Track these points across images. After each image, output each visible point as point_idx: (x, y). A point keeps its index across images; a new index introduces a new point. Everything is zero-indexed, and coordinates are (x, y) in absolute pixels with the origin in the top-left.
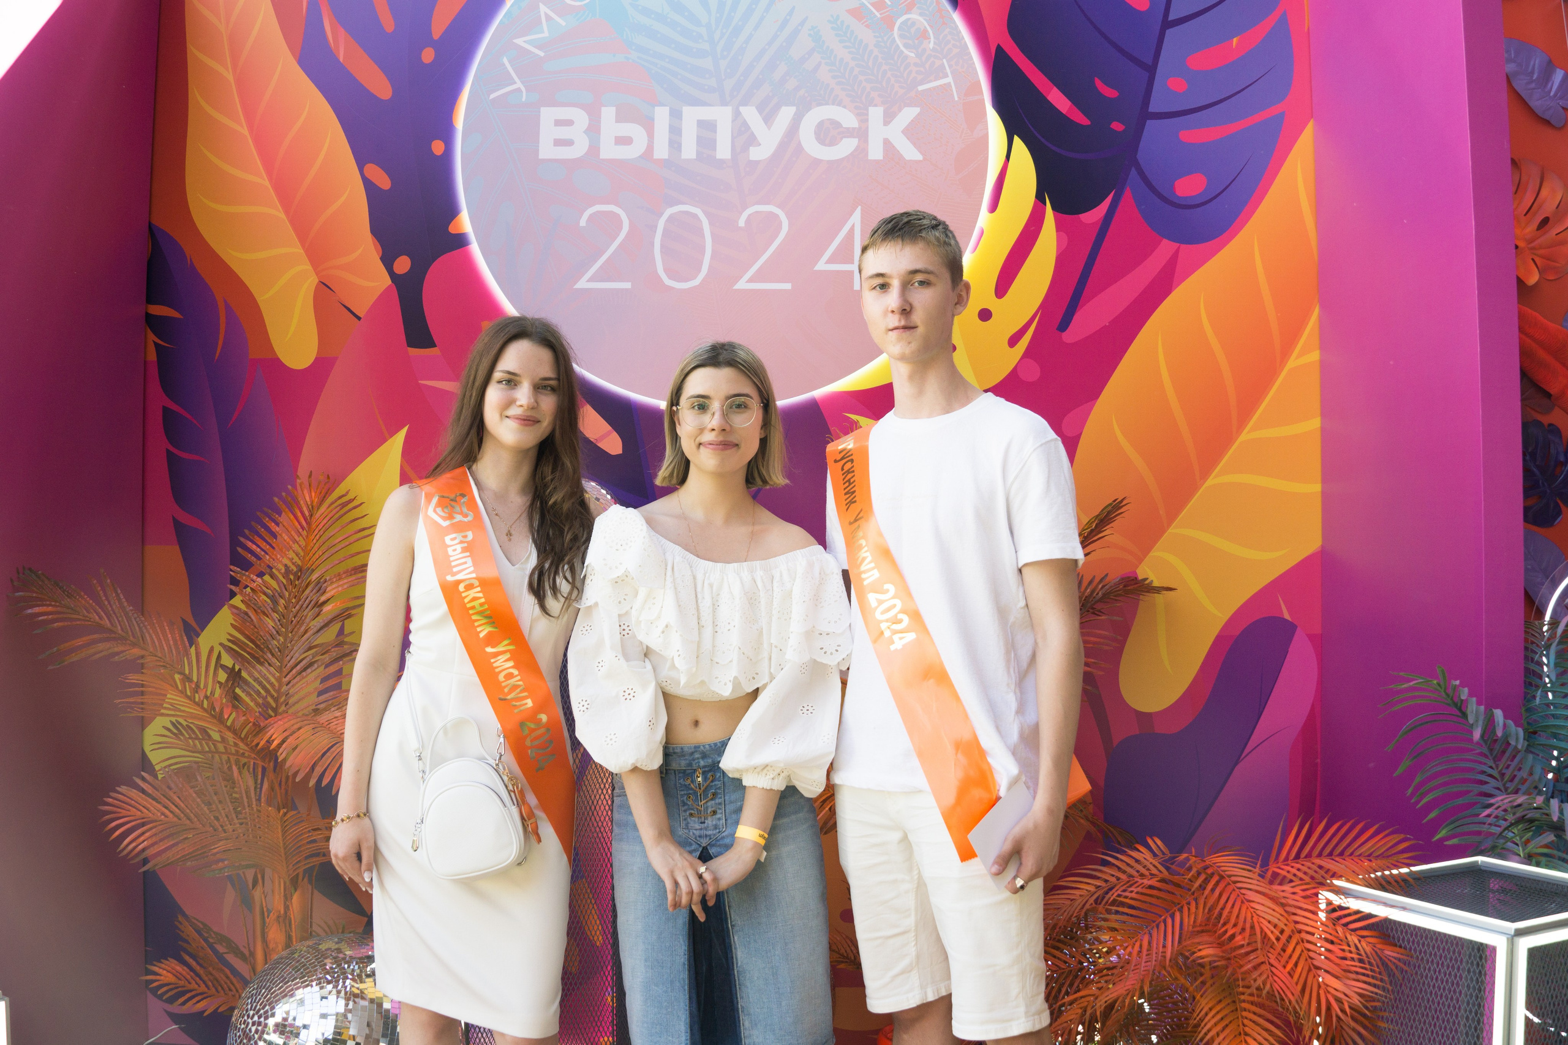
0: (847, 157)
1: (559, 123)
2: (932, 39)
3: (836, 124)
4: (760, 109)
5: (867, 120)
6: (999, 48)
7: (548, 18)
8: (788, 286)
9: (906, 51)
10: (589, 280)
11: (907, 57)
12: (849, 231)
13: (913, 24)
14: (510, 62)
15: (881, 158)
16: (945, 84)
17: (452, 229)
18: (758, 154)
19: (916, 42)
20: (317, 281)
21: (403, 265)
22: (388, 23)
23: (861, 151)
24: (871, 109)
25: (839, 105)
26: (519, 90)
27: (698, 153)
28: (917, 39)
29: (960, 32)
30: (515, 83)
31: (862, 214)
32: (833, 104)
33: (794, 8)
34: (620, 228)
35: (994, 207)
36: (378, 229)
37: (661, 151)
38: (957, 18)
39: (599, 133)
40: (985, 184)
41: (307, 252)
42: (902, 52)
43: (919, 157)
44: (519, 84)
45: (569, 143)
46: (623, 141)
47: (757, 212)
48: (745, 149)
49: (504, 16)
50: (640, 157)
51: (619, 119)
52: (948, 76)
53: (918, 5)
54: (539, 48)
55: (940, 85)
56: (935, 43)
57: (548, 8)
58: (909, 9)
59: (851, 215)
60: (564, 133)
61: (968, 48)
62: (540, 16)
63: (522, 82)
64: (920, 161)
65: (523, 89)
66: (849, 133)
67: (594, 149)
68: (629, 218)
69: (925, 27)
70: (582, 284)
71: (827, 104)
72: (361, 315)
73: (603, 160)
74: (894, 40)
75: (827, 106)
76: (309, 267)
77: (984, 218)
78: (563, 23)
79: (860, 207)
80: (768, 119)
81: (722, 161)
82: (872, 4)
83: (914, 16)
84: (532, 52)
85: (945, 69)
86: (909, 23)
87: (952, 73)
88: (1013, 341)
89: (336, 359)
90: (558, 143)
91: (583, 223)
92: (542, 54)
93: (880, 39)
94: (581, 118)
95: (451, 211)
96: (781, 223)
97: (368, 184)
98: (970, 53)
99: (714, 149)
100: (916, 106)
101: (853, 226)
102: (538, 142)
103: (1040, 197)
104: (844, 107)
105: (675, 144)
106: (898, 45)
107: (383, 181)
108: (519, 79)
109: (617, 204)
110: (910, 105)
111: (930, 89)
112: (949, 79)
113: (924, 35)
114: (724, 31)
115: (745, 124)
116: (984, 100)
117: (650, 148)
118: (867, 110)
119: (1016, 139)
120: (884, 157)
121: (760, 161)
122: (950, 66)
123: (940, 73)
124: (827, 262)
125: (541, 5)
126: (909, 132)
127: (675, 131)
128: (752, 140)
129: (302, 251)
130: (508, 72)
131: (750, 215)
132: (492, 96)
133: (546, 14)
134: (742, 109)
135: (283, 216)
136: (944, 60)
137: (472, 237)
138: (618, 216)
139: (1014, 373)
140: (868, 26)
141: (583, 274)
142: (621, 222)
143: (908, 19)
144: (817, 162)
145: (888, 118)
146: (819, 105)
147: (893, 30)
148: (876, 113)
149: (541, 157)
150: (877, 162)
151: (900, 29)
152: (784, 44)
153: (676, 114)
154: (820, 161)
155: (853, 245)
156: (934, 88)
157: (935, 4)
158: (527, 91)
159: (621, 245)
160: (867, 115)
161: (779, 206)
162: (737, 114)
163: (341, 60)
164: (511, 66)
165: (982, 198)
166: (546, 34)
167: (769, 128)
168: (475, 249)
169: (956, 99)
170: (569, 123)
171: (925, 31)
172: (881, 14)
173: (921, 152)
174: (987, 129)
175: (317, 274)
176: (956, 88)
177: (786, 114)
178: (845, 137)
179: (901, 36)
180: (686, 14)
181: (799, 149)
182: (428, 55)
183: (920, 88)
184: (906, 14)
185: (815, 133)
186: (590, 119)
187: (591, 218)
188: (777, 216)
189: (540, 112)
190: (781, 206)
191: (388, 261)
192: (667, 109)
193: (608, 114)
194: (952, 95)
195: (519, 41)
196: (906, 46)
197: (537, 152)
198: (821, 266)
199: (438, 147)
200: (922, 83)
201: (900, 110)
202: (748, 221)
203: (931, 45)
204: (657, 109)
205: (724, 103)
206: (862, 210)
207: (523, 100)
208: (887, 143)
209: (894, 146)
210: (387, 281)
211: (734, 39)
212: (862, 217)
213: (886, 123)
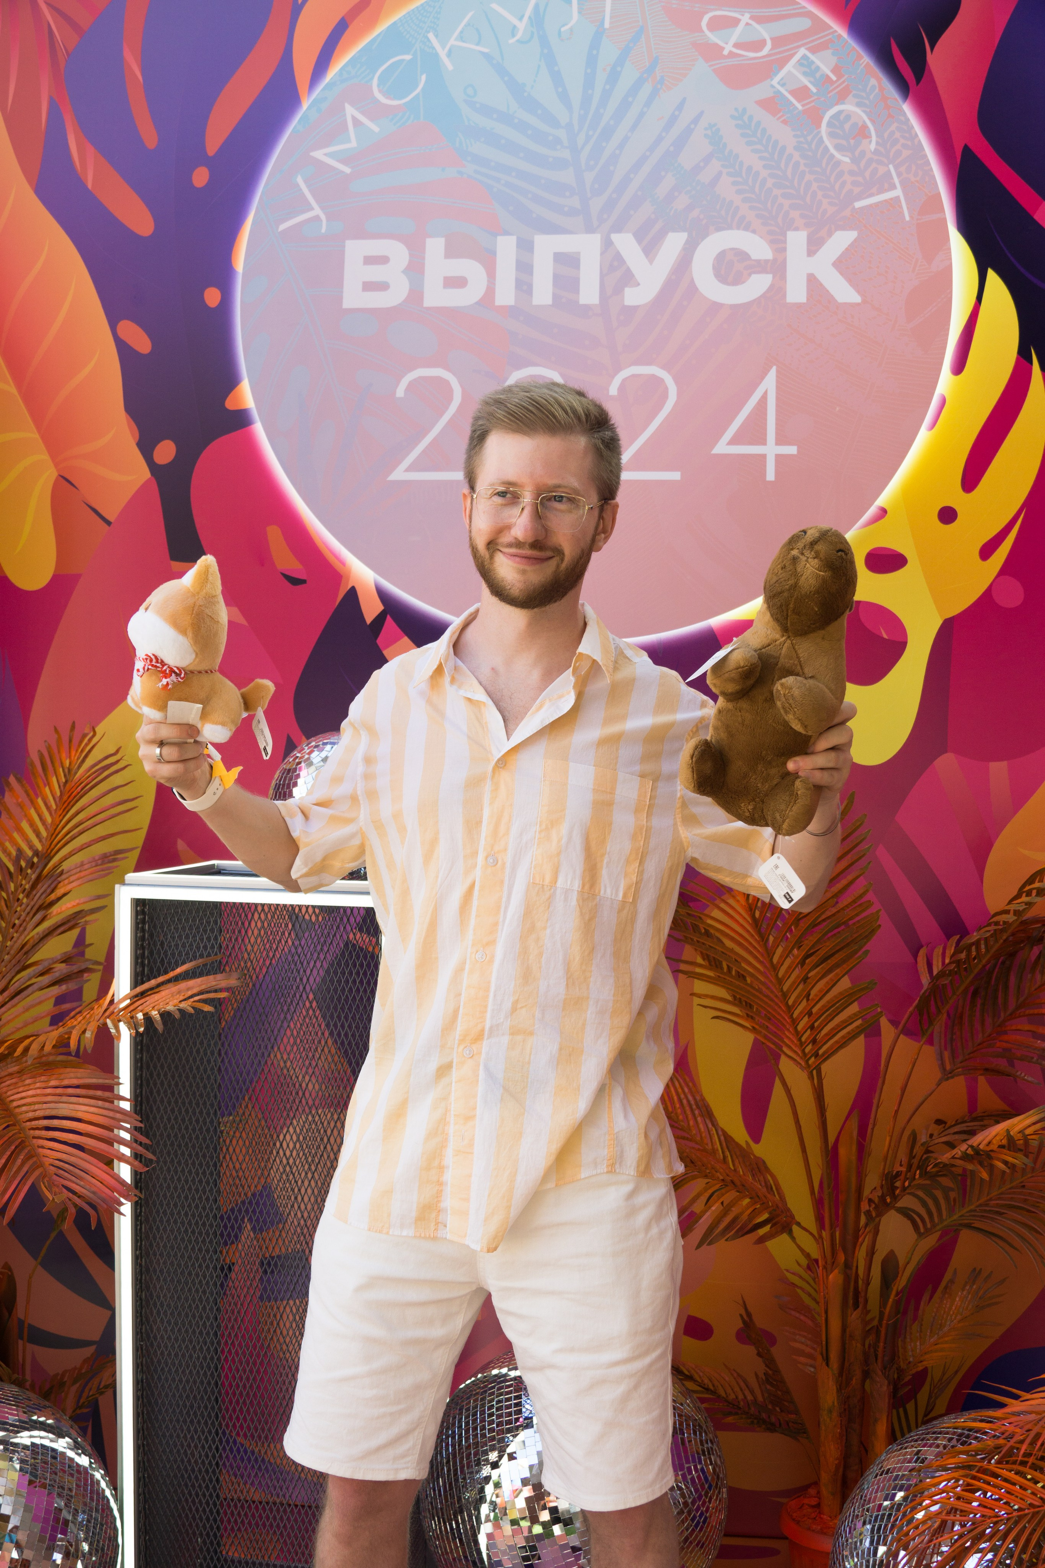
0: (757, 301)
1: (370, 260)
2: (874, 138)
3: (742, 255)
4: (639, 237)
5: (784, 250)
6: (966, 149)
7: (357, 123)
8: (676, 476)
9: (838, 155)
10: (407, 470)
11: (838, 163)
12: (760, 400)
13: (848, 117)
14: (305, 182)
15: (804, 300)
16: (891, 199)
17: (230, 404)
18: (634, 297)
19: (852, 142)
20: (55, 474)
21: (166, 452)
22: (150, 138)
23: (777, 291)
24: (790, 235)
25: (746, 229)
26: (317, 218)
27: (555, 296)
28: (854, 138)
29: (913, 127)
30: (312, 209)
31: (777, 376)
32: (738, 228)
33: (684, 100)
34: (450, 399)
35: (959, 367)
36: (133, 406)
37: (505, 296)
38: (908, 112)
39: (422, 272)
40: (948, 334)
41: (42, 437)
42: (832, 156)
43: (857, 299)
44: (317, 211)
45: (382, 286)
46: (455, 282)
47: (633, 376)
48: (619, 290)
49: (299, 121)
50: (476, 303)
51: (451, 252)
52: (894, 187)
53: (854, 92)
54: (344, 162)
55: (886, 201)
56: (877, 143)
57: (357, 109)
58: (842, 97)
59: (762, 378)
60: (376, 273)
61: (924, 150)
62: (346, 120)
63: (322, 208)
64: (858, 304)
65: (323, 217)
66: (761, 267)
67: (416, 295)
68: (461, 386)
69: (864, 121)
70: (399, 474)
71: (730, 227)
72: (111, 519)
73: (428, 309)
74: (821, 141)
75: (729, 232)
76: (45, 457)
77: (946, 381)
78: (375, 128)
79: (774, 368)
80: (650, 250)
81: (587, 307)
82: (792, 92)
83: (848, 107)
84: (334, 169)
85: (893, 179)
86: (842, 117)
87: (901, 182)
88: (987, 551)
89: (77, 577)
90: (369, 286)
91: (400, 392)
92: (347, 170)
93: (802, 139)
94: (399, 253)
95: (231, 381)
96: (666, 389)
97: (122, 347)
98: (926, 156)
99: (577, 291)
100: (851, 228)
101: (766, 393)
102: (342, 286)
103: (1023, 353)
104: (754, 232)
105: (524, 286)
106: (826, 149)
107: (142, 343)
108: (317, 202)
109: (447, 368)
110: (843, 228)
111: (871, 206)
112: (898, 192)
113: (862, 132)
114: (591, 133)
115: (619, 259)
116: (945, 219)
117: (490, 292)
118: (786, 237)
119: (991, 274)
120: (808, 299)
121: (638, 306)
122: (899, 175)
123: (885, 184)
124: (732, 442)
125: (347, 106)
126: (841, 264)
127: (524, 268)
128: (628, 279)
129: (36, 436)
130: (303, 194)
131: (624, 380)
132: (282, 227)
133: (354, 118)
134: (615, 237)
135: (14, 390)
136: (891, 167)
137: (255, 415)
138: (447, 383)
139: (988, 593)
140: (785, 122)
141: (399, 462)
142: (451, 390)
143: (840, 112)
144: (716, 307)
145: (814, 246)
146: (719, 229)
147: (819, 126)
148: (797, 240)
149: (347, 304)
150: (799, 306)
151: (829, 124)
152: (672, 149)
153: (525, 246)
154: (721, 305)
155: (766, 420)
156: (877, 205)
157: (877, 90)
158: (328, 220)
159: (451, 422)
160: (785, 242)
161: (664, 367)
162: (608, 244)
163: (90, 186)
164: (308, 187)
165: (944, 354)
166: (354, 144)
167: (651, 262)
168: (259, 429)
169: (907, 218)
170: (382, 260)
171: (864, 127)
172: (803, 106)
173: (858, 292)
174: (951, 259)
175: (56, 465)
176: (907, 204)
177: (675, 242)
178: (755, 273)
179: (832, 135)
180: (539, 112)
181: (692, 289)
182: (201, 177)
183: (858, 205)
184: (836, 104)
185: (714, 268)
186: (410, 255)
187: (411, 385)
188: (661, 381)
189: (344, 246)
190: (665, 367)
191: (146, 447)
192: (513, 239)
193: (435, 246)
194: (902, 213)
195: (318, 154)
196: (838, 148)
197: (340, 299)
198: (722, 447)
199: (212, 297)
200: (860, 198)
201: (830, 234)
202: (622, 388)
203: (873, 146)
204: (500, 239)
205: (590, 229)
206: (777, 371)
207: (323, 231)
208: (812, 280)
209: (821, 285)
210: (145, 474)
211: (604, 144)
212: (777, 382)
213: (811, 253)
